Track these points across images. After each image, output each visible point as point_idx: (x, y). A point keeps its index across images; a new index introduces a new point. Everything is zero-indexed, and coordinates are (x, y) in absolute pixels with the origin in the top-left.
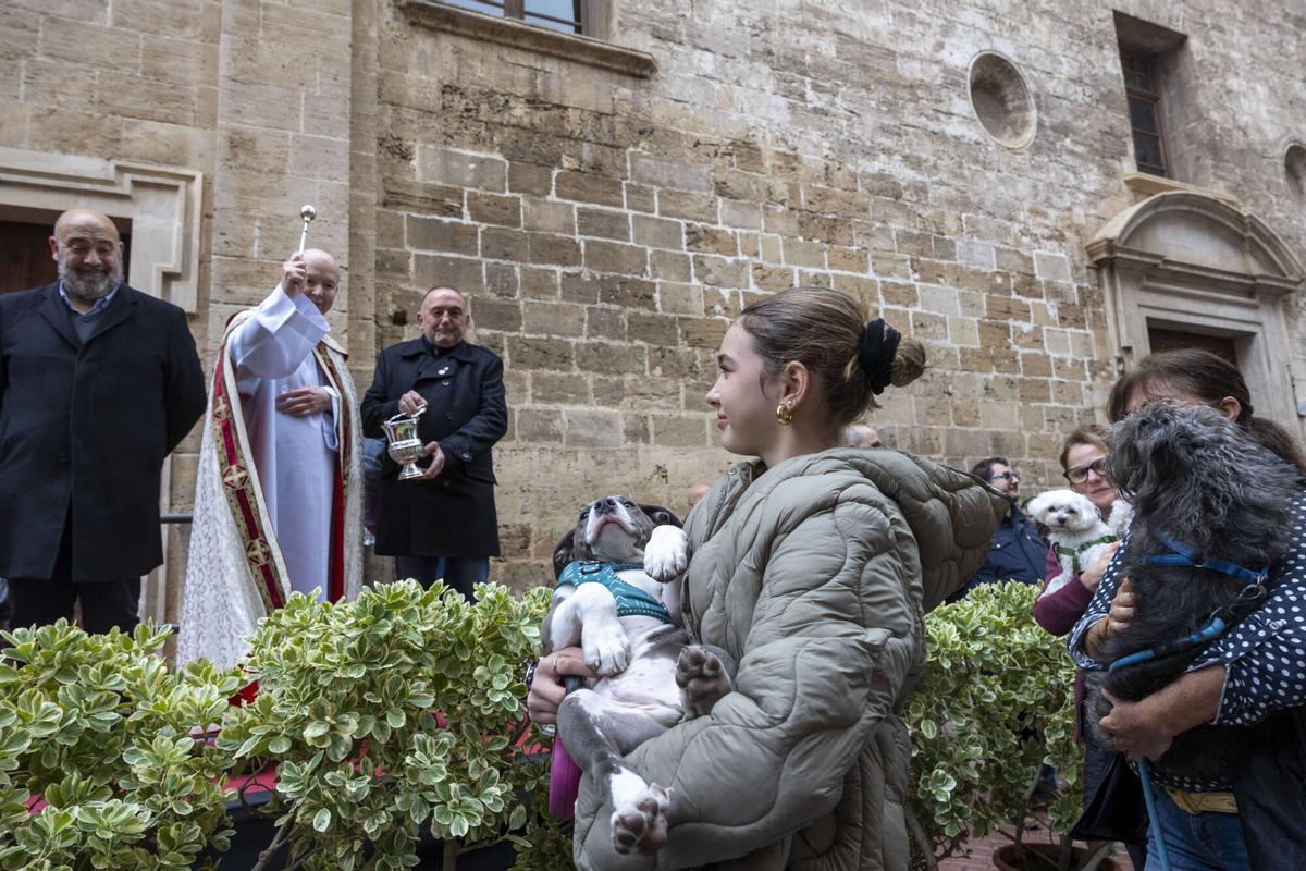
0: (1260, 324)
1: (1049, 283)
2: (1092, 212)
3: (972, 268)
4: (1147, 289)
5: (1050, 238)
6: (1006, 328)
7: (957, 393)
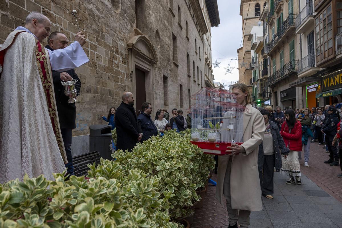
0: (150, 70)
1: (121, 52)
2: (129, 35)
3: (108, 44)
4: (136, 58)
5: (121, 40)
6: (113, 62)
7: (103, 78)
